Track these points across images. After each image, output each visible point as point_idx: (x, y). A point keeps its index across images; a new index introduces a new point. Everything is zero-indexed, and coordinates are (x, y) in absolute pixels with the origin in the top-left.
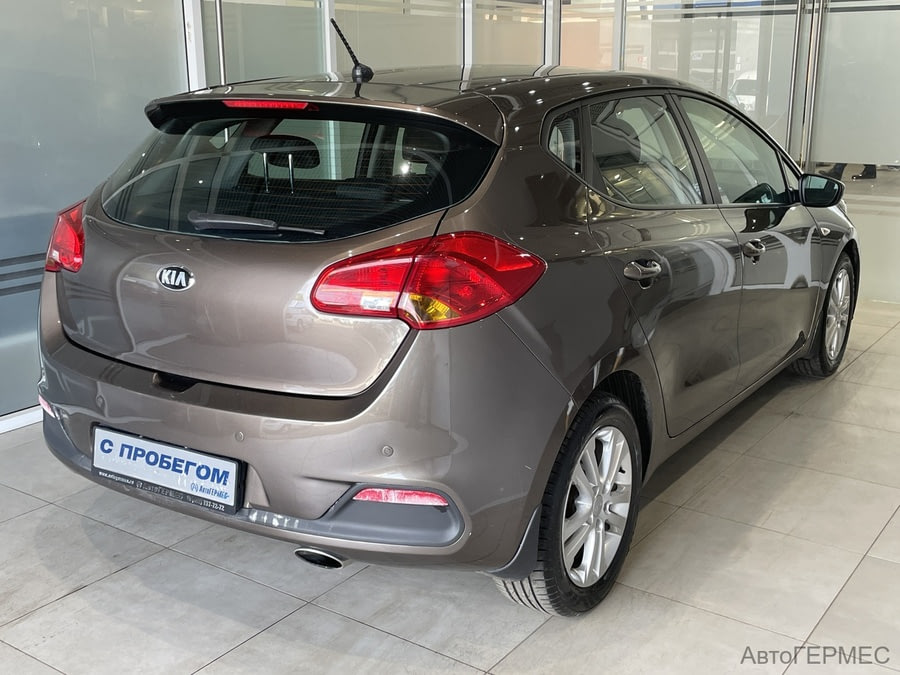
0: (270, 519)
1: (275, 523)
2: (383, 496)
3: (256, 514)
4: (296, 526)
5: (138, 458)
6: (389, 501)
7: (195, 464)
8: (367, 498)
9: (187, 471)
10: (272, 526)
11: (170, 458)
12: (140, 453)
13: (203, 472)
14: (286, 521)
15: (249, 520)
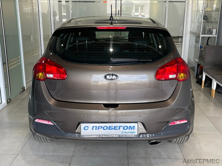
0: (146, 136)
1: (148, 136)
2: (176, 123)
3: (141, 135)
4: (154, 136)
5: (99, 129)
6: (177, 124)
7: (122, 126)
8: (172, 124)
9: (119, 129)
10: (147, 137)
11: (113, 126)
12: (100, 127)
13: (126, 128)
14: (151, 135)
15: (140, 138)
